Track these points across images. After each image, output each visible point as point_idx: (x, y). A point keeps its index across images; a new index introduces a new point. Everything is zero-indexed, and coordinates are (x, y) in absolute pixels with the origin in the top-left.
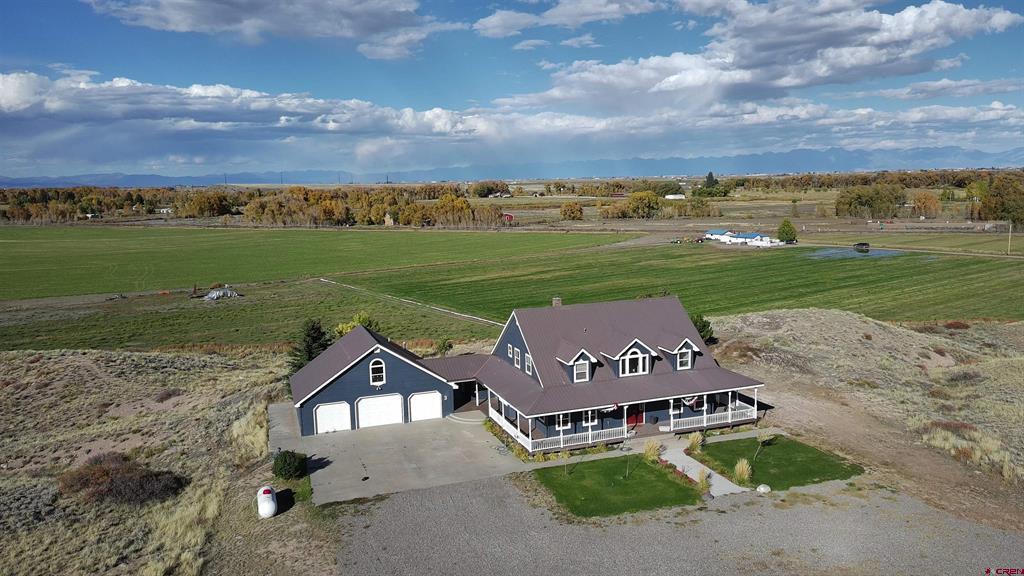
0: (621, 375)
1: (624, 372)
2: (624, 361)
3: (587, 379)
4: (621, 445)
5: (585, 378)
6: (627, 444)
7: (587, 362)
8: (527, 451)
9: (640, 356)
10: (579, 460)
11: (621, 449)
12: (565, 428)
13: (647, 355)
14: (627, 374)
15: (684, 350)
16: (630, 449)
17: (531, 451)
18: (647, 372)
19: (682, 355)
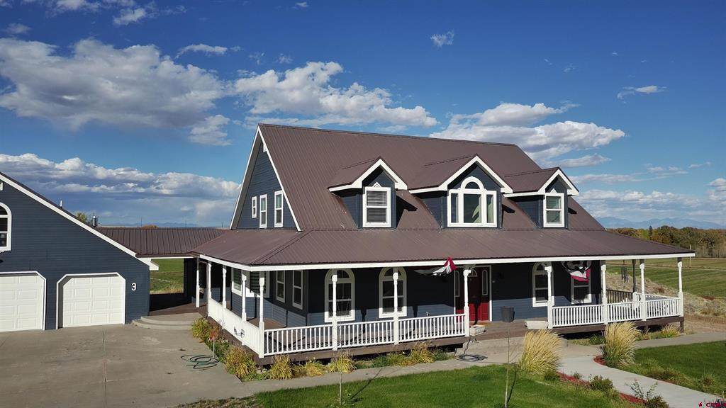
0: (450, 224)
1: (454, 219)
2: (454, 196)
3: (388, 224)
4: (459, 351)
5: (384, 220)
6: (472, 348)
7: (388, 190)
8: (254, 356)
9: (482, 192)
10: (372, 376)
11: (461, 357)
12: (343, 318)
13: (494, 193)
14: (461, 223)
15: (553, 193)
16: (477, 358)
17: (261, 355)
18: (494, 224)
19: (553, 201)
